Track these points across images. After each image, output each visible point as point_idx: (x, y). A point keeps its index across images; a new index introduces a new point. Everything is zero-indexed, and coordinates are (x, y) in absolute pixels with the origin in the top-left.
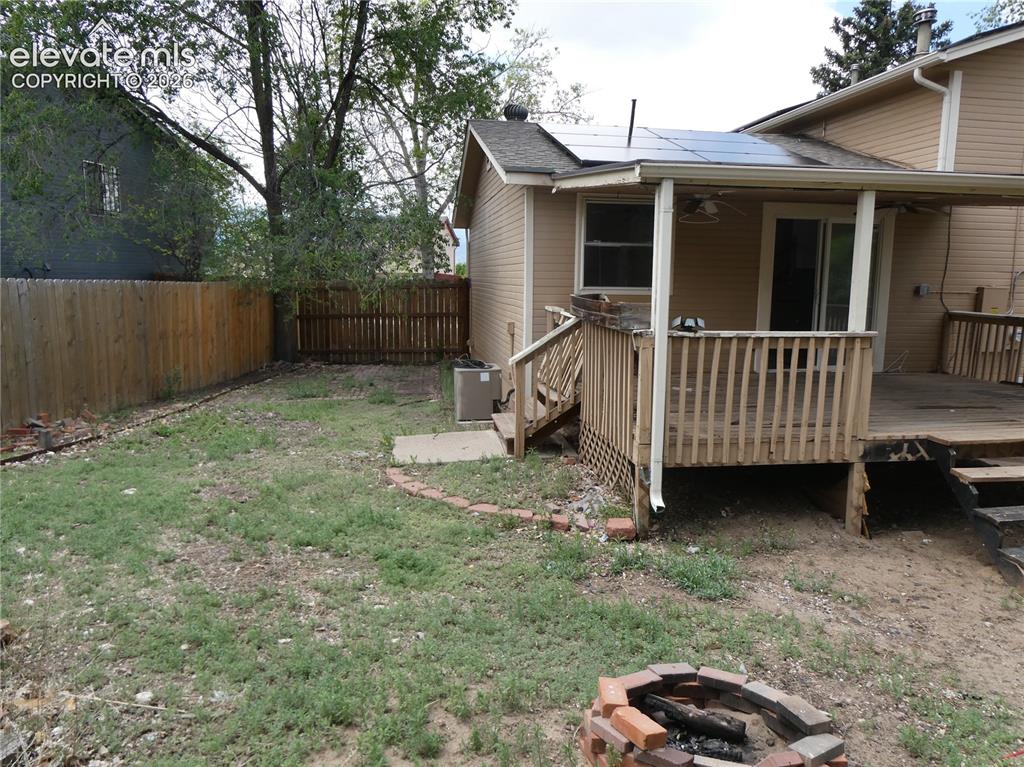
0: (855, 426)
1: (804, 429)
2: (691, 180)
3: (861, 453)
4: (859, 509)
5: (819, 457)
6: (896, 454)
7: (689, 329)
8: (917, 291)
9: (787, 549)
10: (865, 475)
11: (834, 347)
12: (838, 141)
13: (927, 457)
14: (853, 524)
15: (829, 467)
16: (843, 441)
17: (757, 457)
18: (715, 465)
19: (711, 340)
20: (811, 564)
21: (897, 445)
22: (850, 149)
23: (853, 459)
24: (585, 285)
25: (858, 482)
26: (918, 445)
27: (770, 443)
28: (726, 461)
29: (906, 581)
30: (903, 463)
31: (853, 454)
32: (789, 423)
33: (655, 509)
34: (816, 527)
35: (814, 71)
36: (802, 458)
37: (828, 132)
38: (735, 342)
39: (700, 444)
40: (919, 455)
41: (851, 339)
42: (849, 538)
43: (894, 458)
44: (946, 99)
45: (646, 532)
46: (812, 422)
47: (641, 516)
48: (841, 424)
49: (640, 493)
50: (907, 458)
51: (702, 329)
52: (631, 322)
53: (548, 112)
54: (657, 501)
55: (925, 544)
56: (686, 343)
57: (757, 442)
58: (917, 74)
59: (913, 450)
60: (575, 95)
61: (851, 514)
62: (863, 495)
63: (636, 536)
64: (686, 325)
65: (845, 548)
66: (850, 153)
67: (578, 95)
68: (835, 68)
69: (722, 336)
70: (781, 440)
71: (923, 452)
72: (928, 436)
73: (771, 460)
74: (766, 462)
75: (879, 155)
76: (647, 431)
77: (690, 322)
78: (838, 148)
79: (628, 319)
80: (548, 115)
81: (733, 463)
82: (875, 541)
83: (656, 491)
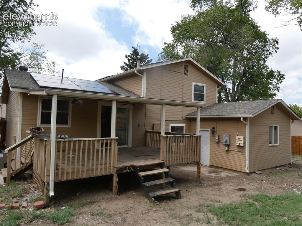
0: (114, 164)
1: (99, 166)
2: (63, 95)
3: (116, 171)
4: (116, 187)
5: (103, 173)
6: (125, 170)
7: (63, 138)
8: (139, 125)
9: (94, 202)
10: (117, 177)
11: (107, 142)
12: (121, 86)
13: (133, 170)
14: (114, 192)
15: (107, 176)
16: (111, 168)
17: (85, 175)
18: (72, 179)
19: (70, 141)
20: (99, 206)
21: (125, 168)
22: (124, 88)
23: (114, 173)
24: (41, 124)
25: (115, 179)
26: (131, 167)
27: (89, 171)
28: (75, 178)
29: (124, 207)
30: (127, 173)
31: (113, 171)
32: (95, 164)
33: (51, 196)
34: (105, 194)
35: (121, 67)
36: (99, 174)
37: (119, 83)
38: (77, 142)
39: (67, 174)
40: (131, 170)
41: (111, 140)
42: (113, 196)
43: (125, 171)
44: (143, 78)
45: (48, 205)
46: (97, 164)
47: (47, 199)
48: (110, 163)
49: (46, 192)
50: (128, 171)
51: (67, 138)
52: (44, 137)
53: (44, 69)
54: (52, 194)
55: (134, 194)
56: (62, 143)
57: (85, 171)
58: (136, 71)
59: (129, 169)
60: (53, 65)
61: (114, 189)
62: (117, 183)
63: (44, 207)
64: (62, 137)
65: (111, 199)
66: (124, 89)
67: (54, 65)
68: (126, 67)
69: (73, 140)
70: (92, 170)
71: (132, 169)
72: (133, 165)
73: (90, 176)
74: (88, 177)
75: (130, 90)
76: (49, 171)
77: (63, 136)
78: (121, 88)
79: (42, 136)
80: (44, 70)
81: (78, 178)
82: (121, 196)
83: (51, 190)
